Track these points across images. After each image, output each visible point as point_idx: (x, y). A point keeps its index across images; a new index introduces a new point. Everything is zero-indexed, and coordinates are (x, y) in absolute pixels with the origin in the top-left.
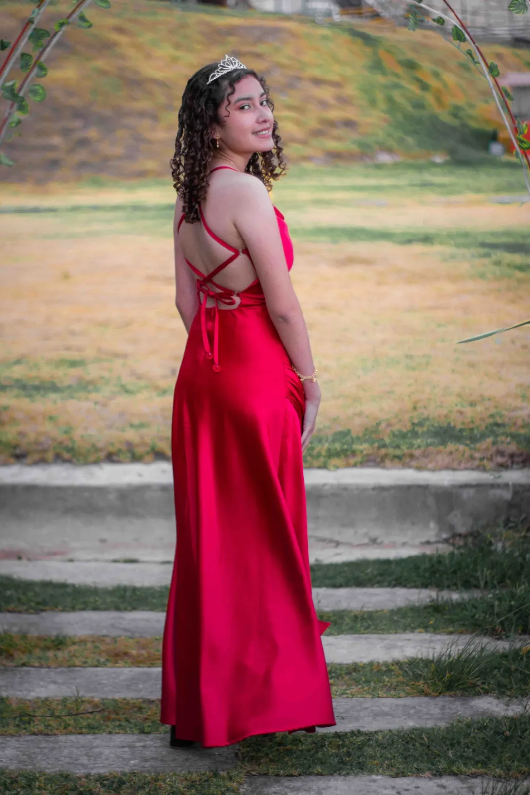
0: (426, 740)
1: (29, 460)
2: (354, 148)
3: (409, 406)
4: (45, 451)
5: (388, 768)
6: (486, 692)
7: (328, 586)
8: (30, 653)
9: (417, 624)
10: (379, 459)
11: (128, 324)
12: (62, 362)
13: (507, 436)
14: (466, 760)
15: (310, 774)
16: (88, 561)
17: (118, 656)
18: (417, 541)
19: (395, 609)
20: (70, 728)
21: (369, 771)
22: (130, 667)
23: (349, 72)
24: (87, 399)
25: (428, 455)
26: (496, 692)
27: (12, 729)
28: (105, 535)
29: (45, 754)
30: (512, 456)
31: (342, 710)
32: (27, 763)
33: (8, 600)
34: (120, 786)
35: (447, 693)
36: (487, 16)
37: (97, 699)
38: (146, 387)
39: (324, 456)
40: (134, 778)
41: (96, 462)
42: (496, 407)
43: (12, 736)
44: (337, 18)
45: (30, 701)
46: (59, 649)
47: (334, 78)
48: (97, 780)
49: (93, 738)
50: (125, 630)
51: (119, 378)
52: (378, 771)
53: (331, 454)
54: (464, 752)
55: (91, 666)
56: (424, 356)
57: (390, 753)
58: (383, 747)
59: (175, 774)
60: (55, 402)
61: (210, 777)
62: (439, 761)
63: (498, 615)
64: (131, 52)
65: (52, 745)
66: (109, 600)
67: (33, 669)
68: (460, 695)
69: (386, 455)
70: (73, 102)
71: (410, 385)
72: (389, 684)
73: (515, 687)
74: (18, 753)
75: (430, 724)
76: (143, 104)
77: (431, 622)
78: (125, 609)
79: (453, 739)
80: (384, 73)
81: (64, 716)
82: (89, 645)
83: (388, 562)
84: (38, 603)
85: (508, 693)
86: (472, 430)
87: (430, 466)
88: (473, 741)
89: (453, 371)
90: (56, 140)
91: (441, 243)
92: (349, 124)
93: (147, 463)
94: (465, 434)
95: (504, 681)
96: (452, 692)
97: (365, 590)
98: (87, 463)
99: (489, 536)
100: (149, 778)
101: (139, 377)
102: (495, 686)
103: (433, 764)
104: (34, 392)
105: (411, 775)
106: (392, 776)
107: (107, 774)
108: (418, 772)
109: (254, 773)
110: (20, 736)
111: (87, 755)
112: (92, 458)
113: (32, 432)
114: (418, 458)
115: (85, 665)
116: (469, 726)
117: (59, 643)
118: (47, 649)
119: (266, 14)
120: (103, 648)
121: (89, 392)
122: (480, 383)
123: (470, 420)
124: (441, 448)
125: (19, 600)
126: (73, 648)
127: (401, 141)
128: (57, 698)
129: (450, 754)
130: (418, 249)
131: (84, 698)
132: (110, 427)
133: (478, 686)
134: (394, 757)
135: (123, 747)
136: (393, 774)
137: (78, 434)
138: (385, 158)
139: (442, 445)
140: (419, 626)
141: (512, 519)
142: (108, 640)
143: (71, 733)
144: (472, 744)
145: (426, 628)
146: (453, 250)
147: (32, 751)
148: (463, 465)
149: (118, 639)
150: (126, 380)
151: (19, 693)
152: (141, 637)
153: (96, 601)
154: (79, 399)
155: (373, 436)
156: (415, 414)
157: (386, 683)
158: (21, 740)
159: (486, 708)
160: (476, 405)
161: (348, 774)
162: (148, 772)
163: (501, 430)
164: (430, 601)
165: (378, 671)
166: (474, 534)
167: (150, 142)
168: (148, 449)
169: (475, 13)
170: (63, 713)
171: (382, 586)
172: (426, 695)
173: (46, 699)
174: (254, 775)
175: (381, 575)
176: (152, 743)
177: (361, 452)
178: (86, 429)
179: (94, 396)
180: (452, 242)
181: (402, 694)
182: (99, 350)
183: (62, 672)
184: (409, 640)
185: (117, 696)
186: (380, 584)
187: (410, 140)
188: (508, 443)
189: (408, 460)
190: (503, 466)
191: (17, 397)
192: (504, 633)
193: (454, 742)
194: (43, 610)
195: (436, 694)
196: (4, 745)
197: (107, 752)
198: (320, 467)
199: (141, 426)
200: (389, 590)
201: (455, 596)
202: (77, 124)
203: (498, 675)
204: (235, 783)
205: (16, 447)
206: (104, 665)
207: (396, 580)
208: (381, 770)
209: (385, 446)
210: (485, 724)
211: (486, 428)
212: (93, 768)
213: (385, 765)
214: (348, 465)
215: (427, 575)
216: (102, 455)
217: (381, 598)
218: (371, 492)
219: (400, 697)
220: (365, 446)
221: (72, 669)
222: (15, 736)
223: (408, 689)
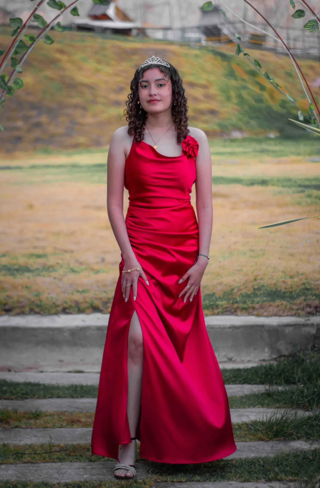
0: (262, 463)
1: (14, 312)
2: (216, 128)
3: (252, 278)
4: (23, 307)
5: (239, 478)
6: (299, 438)
8: (20, 421)
9: (256, 403)
10: (233, 310)
11: (73, 233)
12: (32, 255)
13: (313, 296)
14: (286, 473)
15: (193, 481)
16: (53, 372)
17: (73, 422)
18: (257, 360)
19: (243, 396)
20: (47, 459)
21: (228, 479)
22: (81, 428)
23: (212, 78)
24: (49, 276)
25: (264, 308)
26: (304, 438)
27: (11, 460)
28: (62, 358)
29: (32, 473)
30: (316, 307)
32: (22, 478)
33: (5, 392)
35: (275, 439)
36: (304, 41)
37: (62, 445)
38: (86, 269)
40: (87, 484)
41: (56, 314)
42: (306, 279)
43: (12, 464)
44: (204, 43)
45: (21, 446)
46: (37, 419)
47: (203, 82)
48: (64, 486)
49: (61, 465)
50: (77, 408)
51: (69, 264)
52: (233, 479)
54: (285, 468)
55: (58, 428)
56: (261, 250)
57: (240, 470)
58: (236, 467)
59: (111, 482)
60: (29, 278)
61: (133, 483)
62: (270, 474)
63: (307, 397)
64: (68, 66)
65: (36, 468)
66: (66, 392)
67: (22, 429)
68: (283, 440)
69: (238, 308)
70: (31, 98)
71: (252, 266)
72: (240, 436)
73: (316, 435)
74: (16, 472)
75: (264, 455)
77: (266, 402)
78: (77, 397)
79: (278, 462)
80: (236, 79)
81: (43, 453)
82: (56, 417)
83: (239, 370)
84: (23, 394)
85: (312, 438)
86: (291, 292)
87: (265, 314)
88: (291, 463)
89: (279, 258)
90: (20, 124)
91: (273, 185)
92: (213, 112)
93: (88, 314)
94: (287, 295)
95: (310, 432)
96: (278, 438)
98: (50, 314)
99: (302, 356)
100: (96, 484)
101: (81, 264)
102: (304, 435)
103: (266, 475)
104: (15, 272)
105: (253, 481)
106: (242, 482)
107: (70, 482)
108: (257, 479)
109: (159, 480)
110: (16, 464)
111: (58, 473)
112: (54, 311)
113: (15, 295)
114: (258, 309)
115: (54, 427)
116: (288, 455)
117: (37, 415)
118: (30, 418)
119: (157, 41)
120: (64, 418)
121: (51, 272)
122: (297, 265)
123: (290, 286)
124: (272, 303)
125: (11, 392)
126: (46, 418)
127: (247, 123)
128: (38, 444)
129: (276, 469)
130: (258, 188)
131: (54, 444)
132: (64, 292)
133: (293, 434)
134: (243, 472)
135: (79, 469)
137: (44, 297)
138: (237, 135)
139: (272, 301)
140: (258, 404)
141: (316, 345)
142: (66, 414)
143: (48, 462)
144: (290, 464)
145: (263, 405)
146: (281, 189)
147: (24, 471)
148: (285, 314)
149: (74, 413)
150: (73, 265)
151: (14, 442)
152: (87, 412)
153: (59, 393)
154: (44, 276)
155: (230, 296)
156: (255, 283)
157: (238, 435)
158: (18, 466)
159: (298, 447)
160: (293, 278)
161: (215, 481)
162: (95, 480)
163: (309, 292)
164: (265, 390)
166: (293, 355)
167: (81, 124)
168: (88, 305)
169: (295, 40)
170: (42, 452)
172: (262, 440)
173: (31, 445)
174: (159, 482)
175: (235, 377)
176: (97, 466)
177: (222, 306)
178: (49, 293)
179: (54, 274)
180: (280, 184)
181: (248, 440)
182: (55, 248)
183: (40, 431)
184: (252, 412)
185: (74, 443)
187: (253, 122)
188: (314, 300)
189: (251, 311)
190: (310, 314)
191: (5, 275)
192: (310, 407)
193: (279, 463)
194: (26, 398)
195: (268, 440)
196: (7, 469)
197: (70, 471)
199: (84, 291)
200: (240, 385)
201: (280, 388)
202: (34, 113)
203: (306, 428)
204: (148, 486)
205: (5, 304)
206: (66, 427)
207: (244, 380)
208: (235, 479)
209: (237, 302)
210: (298, 454)
211: (300, 291)
212: (61, 480)
213: (237, 476)
214: (214, 314)
215: (263, 376)
216: (60, 309)
217: (235, 390)
218: (228, 330)
219: (246, 442)
220: (224, 302)
221: (46, 429)
222: (14, 464)
223: (251, 437)
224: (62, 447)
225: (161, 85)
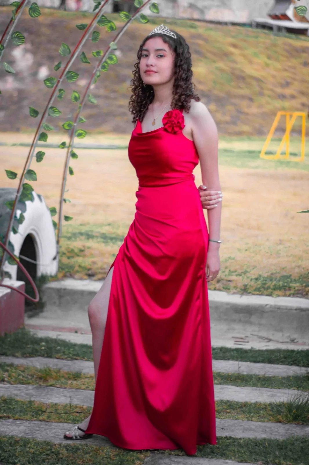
0: (267, 444)
1: (95, 278)
4: (105, 273)
5: (238, 457)
7: (251, 361)
8: (58, 380)
10: (304, 293)
20: (62, 420)
21: (226, 458)
27: (29, 417)
29: (42, 431)
31: (226, 425)
32: (29, 435)
33: (57, 352)
34: (76, 451)
35: (294, 422)
37: (85, 407)
39: (272, 289)
40: (86, 447)
43: (27, 420)
45: (46, 404)
46: (76, 380)
52: (231, 458)
53: (276, 288)
54: (287, 453)
55: (90, 390)
57: (243, 450)
58: (241, 446)
62: (269, 456)
65: (48, 427)
67: (56, 388)
68: (301, 424)
72: (262, 415)
74: (27, 429)
76: (245, 91)
77: (303, 385)
79: (283, 446)
83: (293, 351)
84: (74, 355)
88: (295, 448)
96: (297, 422)
97: (273, 365)
103: (265, 457)
104: (109, 241)
105: (250, 462)
106: (238, 461)
107: (71, 444)
108: (255, 461)
110: (32, 421)
113: (100, 261)
116: (297, 440)
117: (77, 376)
118: (69, 379)
125: (64, 352)
128: (62, 404)
129: (277, 453)
131: (77, 406)
134: (245, 452)
136: (240, 461)
140: (294, 386)
143: (61, 422)
147: (35, 429)
151: (42, 400)
155: (305, 279)
157: (260, 414)
158: (32, 423)
161: (212, 458)
165: (259, 408)
170: (63, 412)
171: (284, 364)
172: (281, 422)
175: (285, 358)
177: (295, 288)
181: (266, 420)
183: (72, 391)
184: (285, 393)
186: (283, 363)
191: (98, 242)
194: (76, 359)
195: (286, 422)
196: (21, 424)
198: (267, 295)
200: (288, 366)
204: (143, 456)
205: (89, 269)
207: (293, 361)
208: (233, 458)
214: (285, 295)
217: (281, 370)
218: (295, 311)
219: (264, 422)
220: (298, 284)
221: (78, 390)
222: (29, 421)
223: (270, 418)
224: (84, 410)
225: (161, 56)
